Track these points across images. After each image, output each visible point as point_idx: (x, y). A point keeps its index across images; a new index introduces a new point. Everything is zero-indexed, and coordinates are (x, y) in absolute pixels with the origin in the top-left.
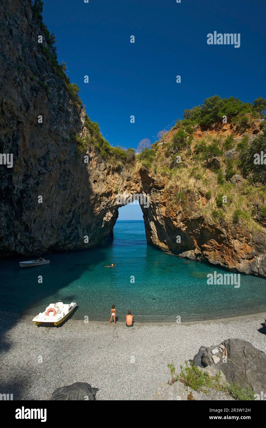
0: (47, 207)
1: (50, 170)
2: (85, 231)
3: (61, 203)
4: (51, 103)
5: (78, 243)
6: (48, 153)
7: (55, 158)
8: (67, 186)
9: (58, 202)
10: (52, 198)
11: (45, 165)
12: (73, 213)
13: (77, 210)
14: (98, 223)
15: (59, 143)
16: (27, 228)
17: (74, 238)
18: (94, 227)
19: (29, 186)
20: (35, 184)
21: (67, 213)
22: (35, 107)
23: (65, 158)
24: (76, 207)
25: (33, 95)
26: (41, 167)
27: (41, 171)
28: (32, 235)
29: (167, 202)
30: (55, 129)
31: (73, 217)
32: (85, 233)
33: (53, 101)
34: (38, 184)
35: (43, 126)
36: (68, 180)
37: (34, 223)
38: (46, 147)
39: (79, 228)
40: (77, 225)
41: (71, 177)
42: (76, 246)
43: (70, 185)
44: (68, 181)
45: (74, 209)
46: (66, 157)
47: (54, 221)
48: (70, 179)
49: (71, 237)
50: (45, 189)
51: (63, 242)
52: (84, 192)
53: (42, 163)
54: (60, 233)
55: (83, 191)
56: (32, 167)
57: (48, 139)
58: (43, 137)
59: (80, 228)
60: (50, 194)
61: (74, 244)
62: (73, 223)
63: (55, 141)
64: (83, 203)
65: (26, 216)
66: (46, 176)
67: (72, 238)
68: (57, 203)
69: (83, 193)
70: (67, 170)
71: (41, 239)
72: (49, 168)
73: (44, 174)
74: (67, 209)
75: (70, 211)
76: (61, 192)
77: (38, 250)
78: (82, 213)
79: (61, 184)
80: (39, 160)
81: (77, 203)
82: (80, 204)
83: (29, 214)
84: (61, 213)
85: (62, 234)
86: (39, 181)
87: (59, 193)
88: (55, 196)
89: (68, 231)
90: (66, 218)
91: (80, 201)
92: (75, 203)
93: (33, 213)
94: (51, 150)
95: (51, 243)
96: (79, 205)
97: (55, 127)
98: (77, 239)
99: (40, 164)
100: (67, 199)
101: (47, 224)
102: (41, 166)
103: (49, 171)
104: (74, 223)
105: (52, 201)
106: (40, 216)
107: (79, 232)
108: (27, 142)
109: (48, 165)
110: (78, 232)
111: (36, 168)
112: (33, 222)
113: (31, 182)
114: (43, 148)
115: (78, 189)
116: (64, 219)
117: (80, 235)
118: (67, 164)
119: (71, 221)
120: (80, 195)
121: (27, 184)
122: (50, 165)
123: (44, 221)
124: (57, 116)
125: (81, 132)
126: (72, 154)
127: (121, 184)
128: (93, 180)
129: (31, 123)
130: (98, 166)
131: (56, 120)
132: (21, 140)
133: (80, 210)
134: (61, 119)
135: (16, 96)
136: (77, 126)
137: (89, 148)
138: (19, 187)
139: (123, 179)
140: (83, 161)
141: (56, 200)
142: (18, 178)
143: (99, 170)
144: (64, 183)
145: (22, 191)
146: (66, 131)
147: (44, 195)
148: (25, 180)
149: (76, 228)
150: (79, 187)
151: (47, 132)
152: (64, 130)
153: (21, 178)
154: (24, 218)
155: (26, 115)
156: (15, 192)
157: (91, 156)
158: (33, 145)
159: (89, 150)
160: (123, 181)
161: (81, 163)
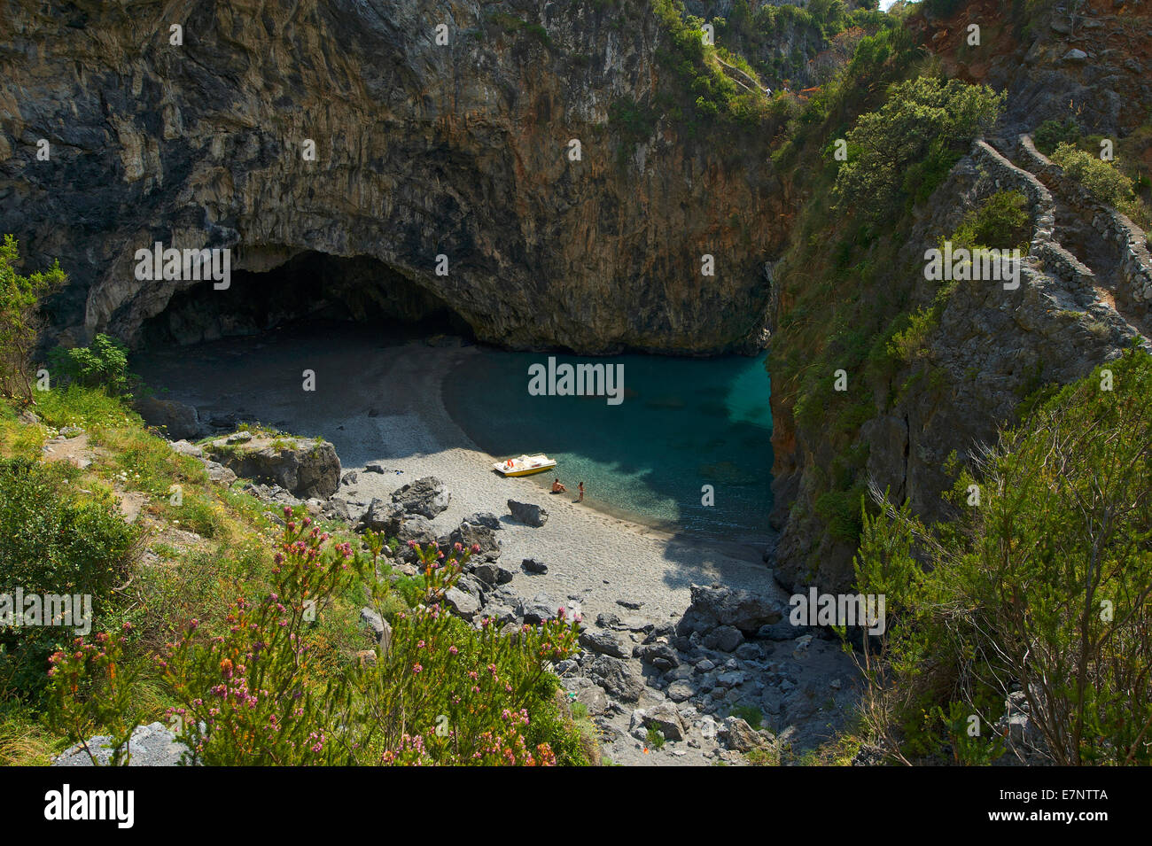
0: (586, 271)
1: (576, 201)
2: (682, 316)
3: (614, 261)
4: (559, 58)
5: (673, 339)
6: (566, 170)
7: (581, 177)
8: (618, 226)
10: (592, 253)
11: (566, 196)
12: (646, 279)
13: (651, 271)
14: (709, 301)
16: (562, 307)
17: (661, 328)
18: (701, 310)
19: (546, 238)
20: (552, 233)
21: (630, 279)
22: (530, 87)
23: (602, 170)
24: (648, 267)
25: (518, 65)
26: (560, 199)
27: (560, 207)
28: (572, 318)
30: (573, 113)
31: (647, 285)
34: (558, 233)
35: (551, 117)
36: (616, 213)
37: (571, 299)
38: (562, 157)
39: (667, 309)
40: (661, 303)
41: (622, 208)
42: (669, 345)
43: (622, 225)
44: (618, 216)
46: (605, 166)
47: (606, 295)
48: (619, 213)
49: (654, 325)
50: (574, 239)
51: (636, 333)
52: (658, 234)
53: (562, 191)
54: (625, 316)
55: (656, 231)
56: (544, 203)
59: (670, 309)
60: (586, 246)
61: (664, 339)
62: (650, 297)
64: (661, 259)
65: (553, 287)
66: (571, 214)
67: (655, 328)
68: (605, 261)
69: (655, 236)
70: (610, 193)
71: (593, 326)
72: (573, 199)
73: (566, 211)
74: (628, 270)
75: (637, 275)
76: (609, 239)
77: (590, 344)
78: (666, 279)
79: (605, 223)
80: (555, 187)
81: (648, 259)
82: (654, 260)
83: (557, 284)
84: (619, 279)
85: (631, 319)
86: (561, 227)
87: (605, 242)
88: (598, 249)
89: (644, 313)
90: (632, 288)
91: (653, 254)
92: (644, 259)
93: (562, 283)
95: (614, 332)
96: (652, 263)
97: (571, 110)
98: (667, 331)
99: (557, 193)
100: (622, 253)
101: (595, 299)
102: (561, 197)
103: (573, 205)
104: (653, 298)
105: (594, 257)
106: (577, 287)
107: (667, 317)
108: (526, 161)
109: (571, 194)
111: (552, 203)
112: (568, 297)
113: (549, 229)
114: (557, 163)
115: (639, 230)
116: (628, 290)
117: (671, 322)
118: (608, 180)
119: (646, 293)
120: (649, 242)
121: (544, 235)
122: (574, 193)
123: (590, 295)
124: (571, 84)
125: (649, 83)
126: (615, 159)
127: (750, 204)
128: (678, 203)
129: (529, 121)
130: (686, 166)
131: (570, 94)
132: (516, 161)
133: (659, 273)
134: (581, 88)
135: (486, 93)
136: (634, 74)
137: (664, 123)
138: (531, 241)
139: (753, 193)
140: (649, 163)
141: (603, 255)
142: (529, 226)
143: (690, 177)
144: (610, 221)
145: (538, 248)
146: (597, 107)
147: (576, 251)
148: (539, 229)
149: (661, 308)
150: (644, 226)
151: (559, 126)
152: (593, 106)
153: (532, 225)
154: (552, 292)
155: (513, 113)
156: (528, 251)
157: (669, 143)
158: (537, 164)
159: (664, 128)
160: (753, 198)
161: (642, 168)
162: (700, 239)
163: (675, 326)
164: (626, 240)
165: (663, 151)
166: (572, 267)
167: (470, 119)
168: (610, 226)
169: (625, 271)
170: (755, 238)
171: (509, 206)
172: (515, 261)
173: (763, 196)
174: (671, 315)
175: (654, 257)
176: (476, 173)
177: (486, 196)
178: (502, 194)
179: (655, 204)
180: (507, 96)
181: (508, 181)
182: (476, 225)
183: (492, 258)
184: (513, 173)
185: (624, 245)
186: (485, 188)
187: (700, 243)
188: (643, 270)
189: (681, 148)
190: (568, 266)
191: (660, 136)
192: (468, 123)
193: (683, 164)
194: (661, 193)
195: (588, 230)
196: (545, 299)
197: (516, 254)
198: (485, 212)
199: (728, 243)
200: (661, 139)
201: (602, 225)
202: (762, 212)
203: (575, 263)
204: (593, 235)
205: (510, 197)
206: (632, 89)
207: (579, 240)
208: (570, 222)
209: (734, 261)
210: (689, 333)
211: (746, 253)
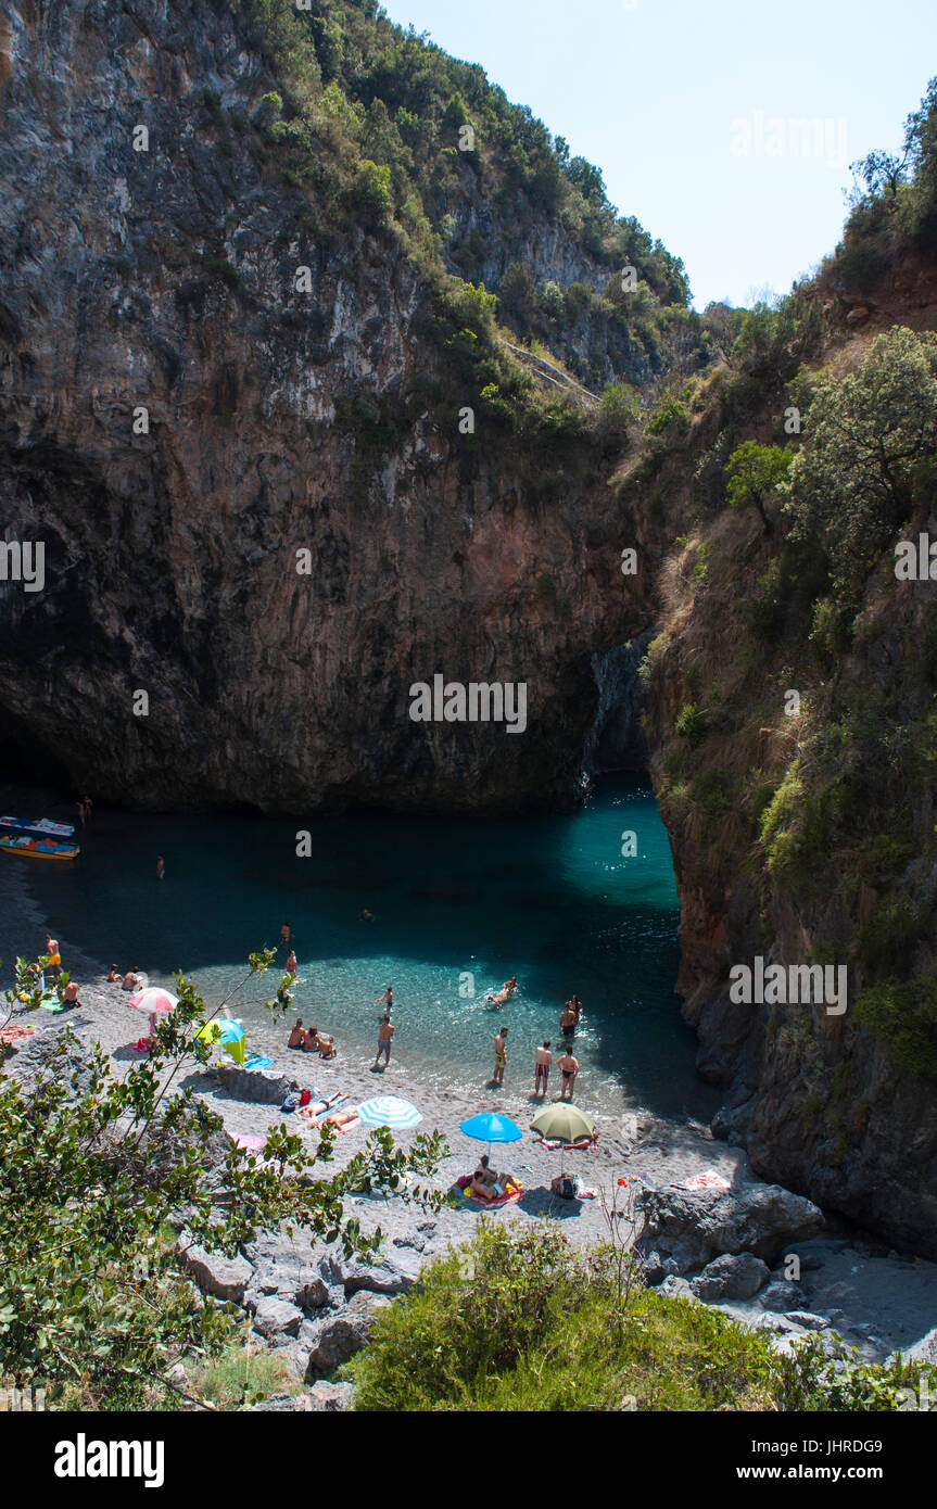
0: (290, 665)
1: (276, 546)
2: (454, 744)
3: (339, 649)
4: (255, 312)
5: (437, 786)
6: (262, 493)
7: (288, 503)
8: (348, 589)
9: (326, 645)
10: (301, 634)
11: (258, 536)
12: (393, 680)
13: (402, 669)
15: (296, 446)
16: (245, 732)
17: (417, 767)
19: (221, 606)
20: (233, 599)
21: (366, 681)
22: (204, 354)
23: (323, 494)
24: (398, 660)
25: (187, 319)
26: (247, 540)
27: (249, 554)
28: (261, 751)
30: (277, 401)
31: (396, 692)
32: (454, 750)
33: (266, 297)
34: (243, 597)
35: (239, 405)
36: (346, 567)
37: (261, 716)
38: (254, 470)
39: (429, 734)
41: (356, 559)
42: (429, 796)
43: (355, 587)
44: (348, 573)
45: (392, 666)
46: (329, 488)
47: (324, 709)
48: (351, 567)
49: (405, 761)
50: (270, 610)
51: (374, 776)
52: (416, 603)
53: (252, 527)
54: (355, 747)
55: (412, 600)
56: (220, 546)
57: (261, 440)
58: (244, 441)
59: (432, 734)
60: (292, 622)
61: (422, 787)
63: (286, 442)
64: (420, 646)
65: (229, 695)
66: (267, 568)
67: (407, 767)
68: (324, 649)
69: (412, 608)
70: (336, 533)
71: (296, 763)
72: (271, 542)
73: (257, 563)
74: (363, 665)
75: (377, 675)
76: (332, 611)
79: (327, 585)
80: (240, 520)
81: (396, 646)
82: (409, 649)
83: (236, 688)
84: (348, 683)
85: (366, 752)
86: (248, 589)
87: (324, 616)
88: (311, 628)
89: (388, 741)
90: (368, 698)
91: (407, 639)
92: (392, 646)
93: (247, 688)
94: (270, 479)
95: (336, 776)
96: (406, 653)
97: (274, 396)
98: (426, 773)
99: (243, 530)
100: (354, 636)
101: (304, 716)
102: (250, 537)
103: (273, 551)
105: (304, 642)
106: (272, 694)
108: (192, 474)
109: (267, 533)
111: (234, 546)
112: (256, 711)
113: (227, 593)
114: (247, 480)
115: (387, 597)
116: (362, 700)
117: (435, 757)
118: (333, 512)
120: (401, 618)
121: (217, 601)
122: (274, 531)
123: (294, 708)
124: (275, 355)
125: (399, 363)
126: (347, 477)
127: (569, 558)
128: (450, 553)
129: (198, 409)
130: (465, 496)
131: (272, 369)
132: (174, 475)
134: (292, 361)
135: (130, 358)
136: (376, 348)
137: (427, 425)
138: (195, 611)
139: (575, 540)
140: (402, 487)
141: (320, 639)
142: (190, 584)
143: (471, 512)
144: (336, 580)
145: (207, 625)
146: (317, 393)
147: (270, 629)
148: (210, 590)
150: (393, 590)
151: (252, 419)
152: (311, 392)
153: (197, 583)
154: (227, 703)
155: (173, 394)
156: (186, 629)
157: (435, 456)
158: (211, 481)
159: (426, 434)
160: (575, 548)
161: (391, 495)
162: (489, 613)
163: (441, 763)
164: (362, 613)
165: (425, 470)
166: (264, 659)
167: (100, 398)
168: (334, 589)
169: (358, 668)
170: (579, 612)
171: (156, 551)
172: (160, 647)
173: (592, 545)
175: (409, 642)
176: (100, 492)
177: (115, 532)
178: (145, 528)
179: (412, 553)
180: (166, 364)
181: (157, 507)
182: (94, 582)
183: (120, 639)
184: (167, 494)
185: (359, 621)
186: (114, 518)
187: (489, 621)
189: (455, 465)
190: (258, 657)
191: (420, 444)
192: (96, 405)
193: (459, 491)
194: (422, 537)
195: (296, 596)
196: (213, 715)
197: (165, 634)
198: (112, 563)
199: (535, 620)
200: (423, 451)
201: (320, 588)
202: (590, 571)
203: (271, 651)
204: (303, 602)
205: (159, 535)
206: (374, 369)
207: (280, 611)
208: (265, 580)
210: (465, 775)
211: (564, 637)
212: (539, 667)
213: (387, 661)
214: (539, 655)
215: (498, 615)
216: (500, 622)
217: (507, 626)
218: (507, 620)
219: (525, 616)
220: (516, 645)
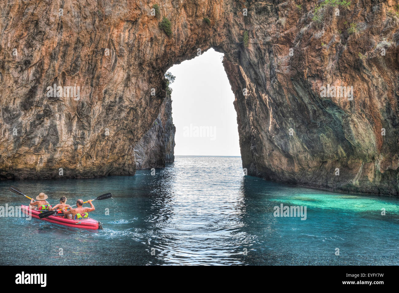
2: (75, 124)
5: (57, 155)
12: (37, 71)
13: (46, 61)
14: (110, 106)
17: (45, 141)
18: (99, 116)
21: (17, 67)
24: (44, 54)
29: (296, 31)
31: (38, 81)
39: (57, 115)
40: (51, 106)
42: (50, 164)
45: (38, 59)
49: (36, 136)
59: (60, 115)
61: (45, 157)
67: (37, 140)
75: (27, 63)
78: (63, 73)
81: (46, 42)
82: (55, 46)
89: (26, 119)
90: (17, 82)
91: (54, 36)
92: (41, 41)
96: (51, 49)
98: (51, 146)
100: (15, 25)
107: (56, 126)
110: (53, 127)
117: (59, 133)
133: (57, 64)
149: (48, 113)
162: (116, 26)
174: (61, 124)
175: (57, 40)
187: (115, 31)
188: (36, 58)
199: (146, 36)
209: (148, 57)
210: (80, 146)
211: (163, 48)
212: (141, 70)
213: (35, 54)
214: (144, 61)
215: (122, 28)
216: (122, 33)
217: (127, 37)
218: (127, 34)
219: (139, 32)
220: (131, 51)
